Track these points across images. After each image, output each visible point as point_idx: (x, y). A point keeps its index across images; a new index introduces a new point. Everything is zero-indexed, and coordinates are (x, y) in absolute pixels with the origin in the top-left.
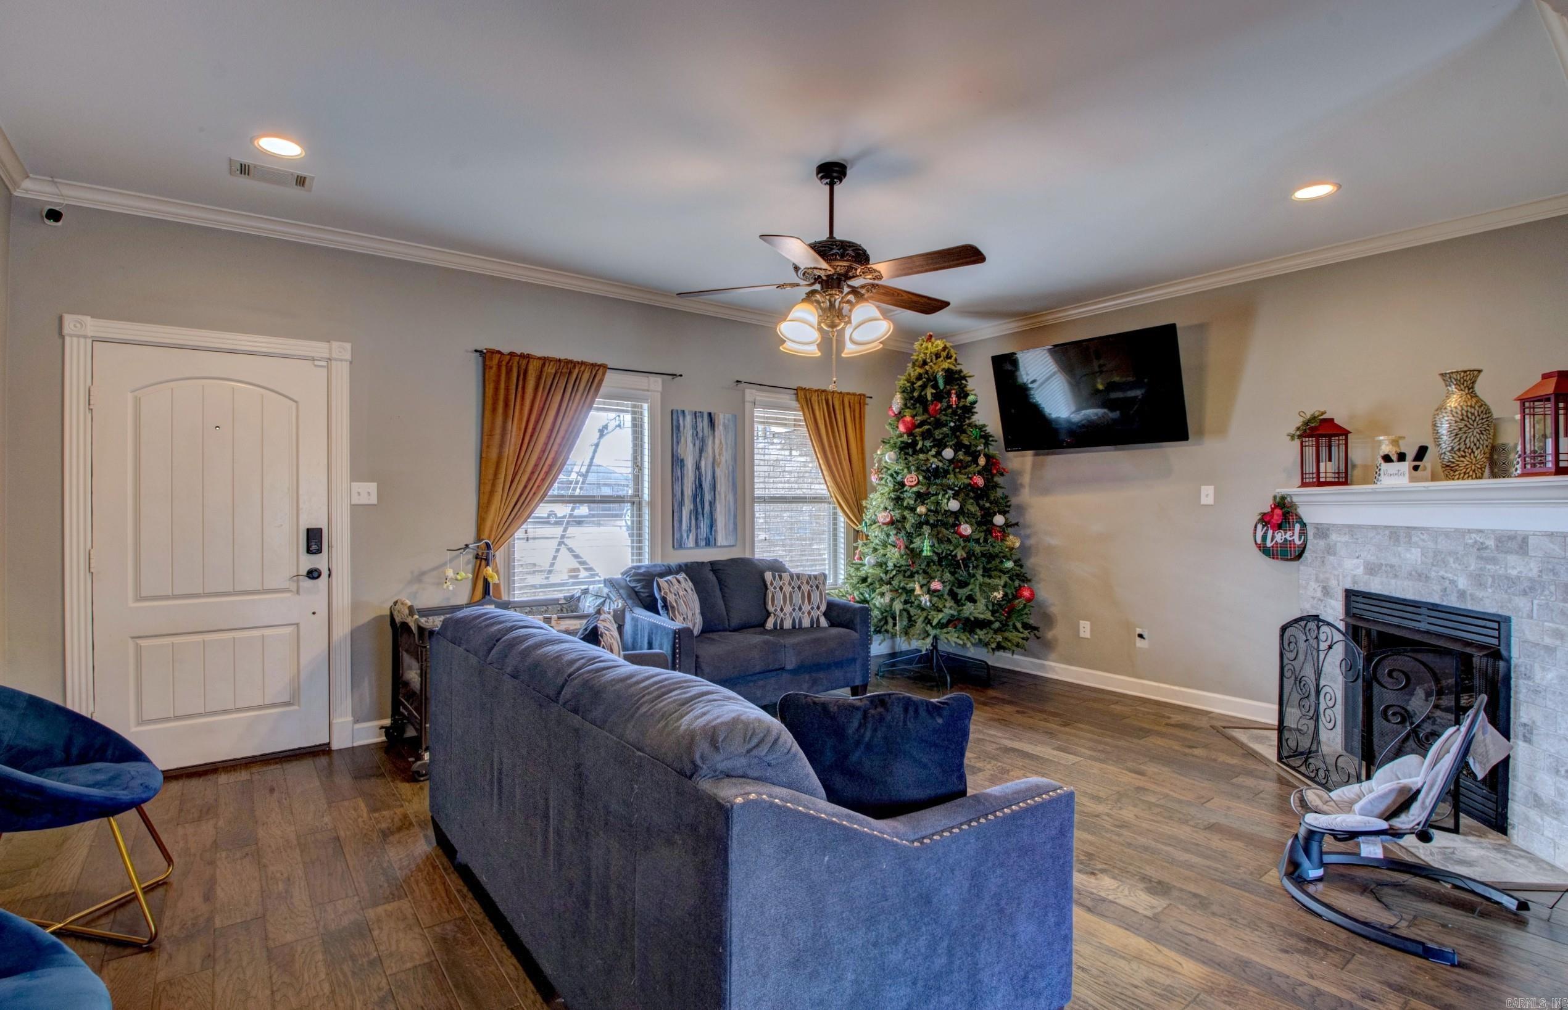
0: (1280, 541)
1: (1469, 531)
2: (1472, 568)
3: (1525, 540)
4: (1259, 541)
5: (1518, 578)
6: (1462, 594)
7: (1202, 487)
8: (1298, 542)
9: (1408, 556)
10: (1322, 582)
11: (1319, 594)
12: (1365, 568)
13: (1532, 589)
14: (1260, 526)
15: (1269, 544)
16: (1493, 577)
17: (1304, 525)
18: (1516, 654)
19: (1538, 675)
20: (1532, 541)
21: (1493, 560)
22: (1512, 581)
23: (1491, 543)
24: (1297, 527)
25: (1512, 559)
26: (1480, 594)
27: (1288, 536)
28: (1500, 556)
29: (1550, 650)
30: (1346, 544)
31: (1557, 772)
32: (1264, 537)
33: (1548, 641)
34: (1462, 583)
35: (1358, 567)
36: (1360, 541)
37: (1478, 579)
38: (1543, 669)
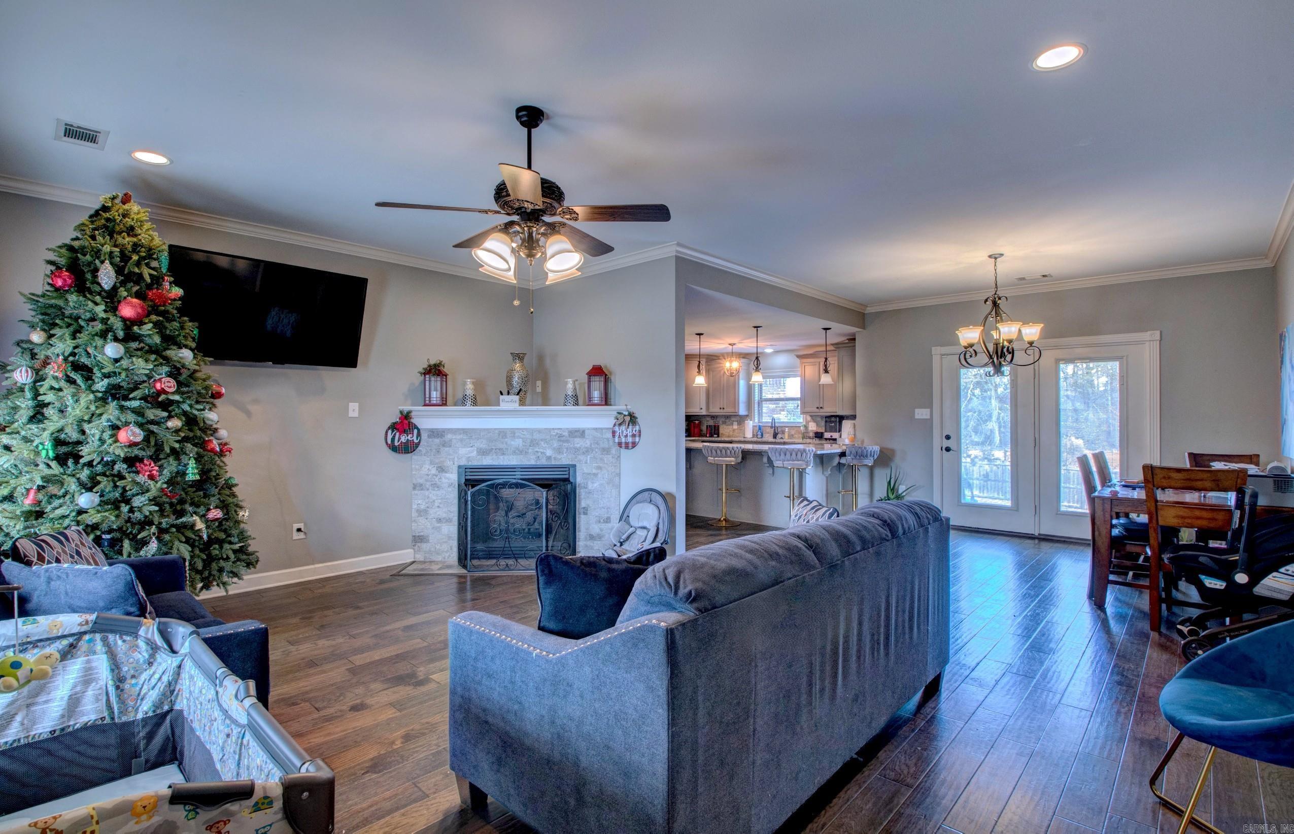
0: (404, 441)
1: (556, 429)
2: (555, 445)
3: (584, 431)
4: (389, 442)
5: (580, 448)
6: (549, 458)
7: (350, 404)
8: (416, 441)
9: (513, 443)
10: (437, 464)
11: (434, 471)
12: (477, 452)
13: (587, 451)
14: (390, 432)
15: (396, 444)
16: (567, 449)
17: (419, 430)
18: (579, 479)
19: (590, 486)
20: (586, 432)
21: (567, 441)
22: (577, 450)
23: (566, 434)
24: (416, 431)
25: (577, 440)
26: (559, 457)
27: (409, 437)
28: (571, 439)
29: (595, 475)
30: (461, 440)
31: (600, 522)
32: (393, 439)
33: (594, 471)
34: (549, 453)
35: (472, 452)
36: (473, 437)
37: (559, 451)
38: (593, 483)
